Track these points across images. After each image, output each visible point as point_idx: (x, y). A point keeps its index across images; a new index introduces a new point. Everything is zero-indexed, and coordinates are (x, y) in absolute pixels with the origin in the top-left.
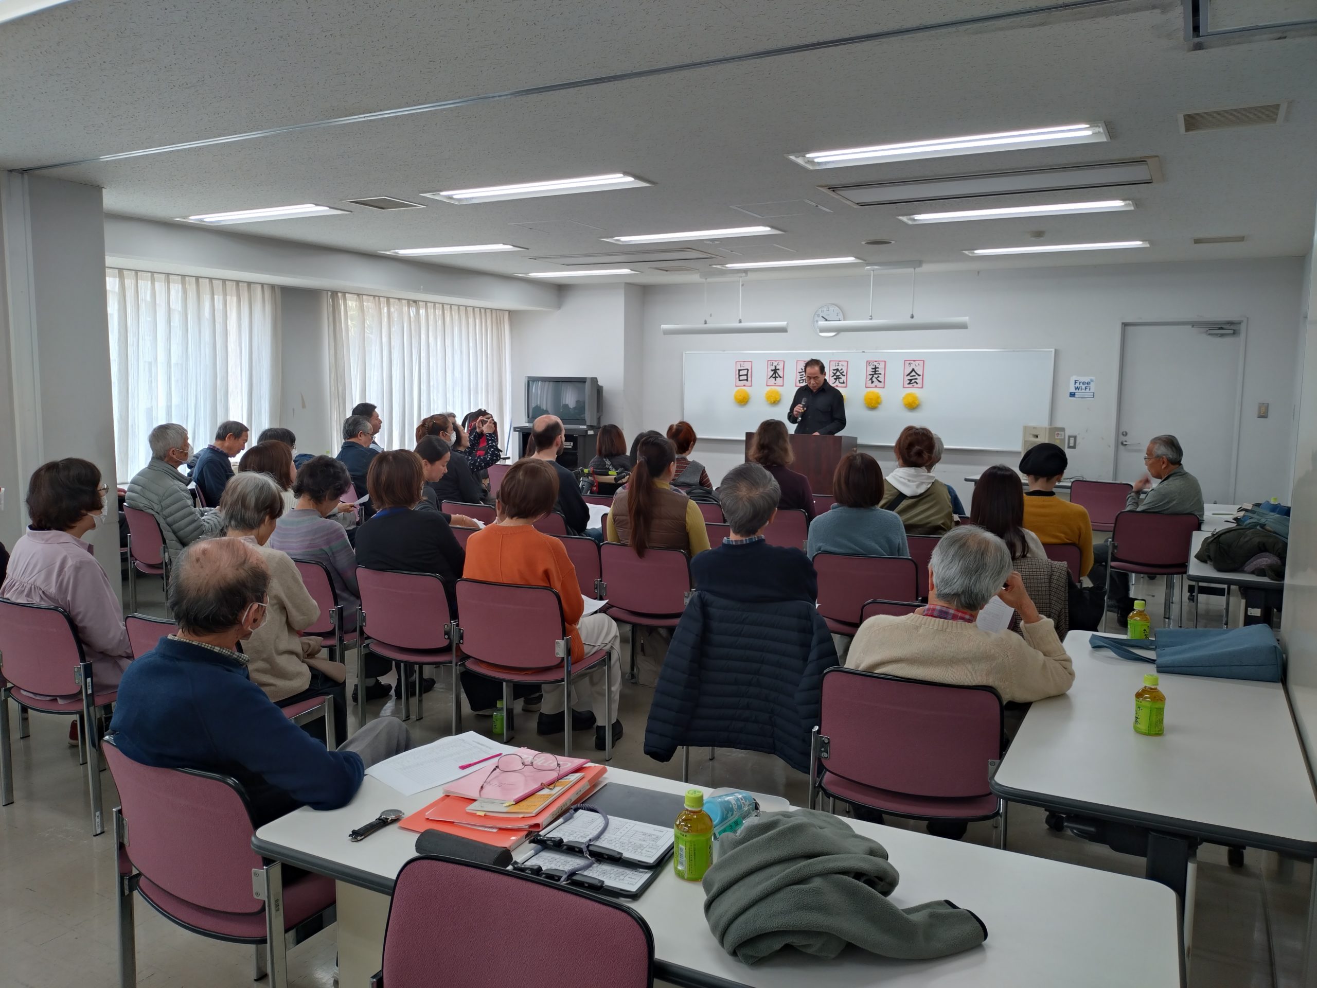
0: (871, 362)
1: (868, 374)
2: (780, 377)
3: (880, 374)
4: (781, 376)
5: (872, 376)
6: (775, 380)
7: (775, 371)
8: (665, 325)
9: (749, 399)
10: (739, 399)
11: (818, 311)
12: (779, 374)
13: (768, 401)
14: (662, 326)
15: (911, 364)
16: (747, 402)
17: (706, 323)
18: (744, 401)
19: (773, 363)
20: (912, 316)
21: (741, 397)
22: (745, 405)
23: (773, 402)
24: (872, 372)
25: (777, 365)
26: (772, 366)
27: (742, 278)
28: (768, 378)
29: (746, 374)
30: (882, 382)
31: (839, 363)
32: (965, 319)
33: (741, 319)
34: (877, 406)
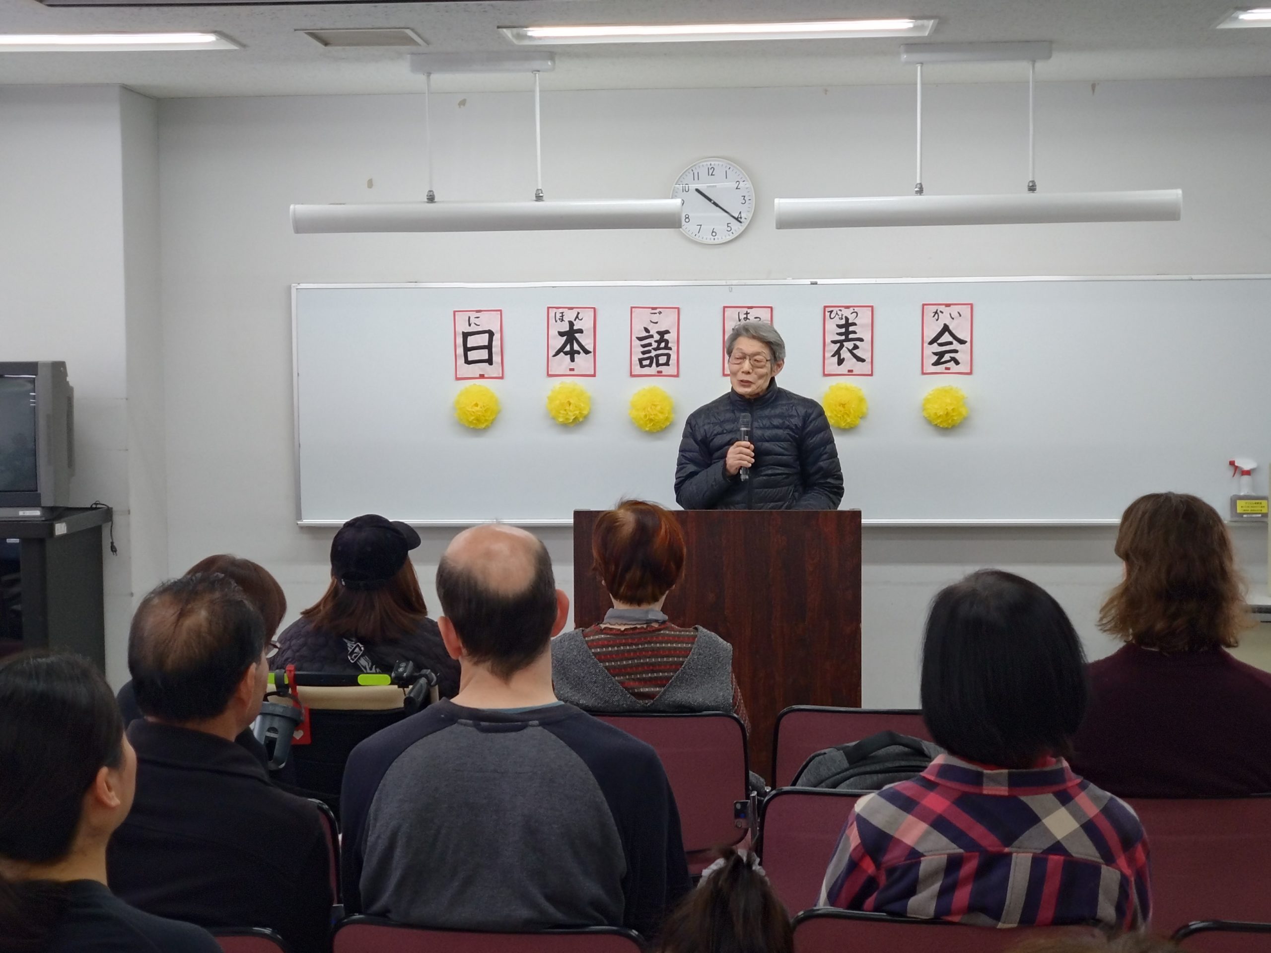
0: (835, 310)
1: (828, 340)
2: (587, 352)
3: (861, 340)
4: (590, 347)
5: (838, 345)
6: (572, 360)
7: (570, 335)
8: (299, 204)
9: (499, 412)
10: (472, 414)
11: (684, 176)
12: (583, 343)
13: (554, 418)
14: (294, 209)
15: (940, 314)
16: (493, 422)
17: (431, 199)
18: (487, 418)
19: (562, 313)
20: (1032, 186)
21: (478, 408)
22: (486, 429)
23: (571, 421)
24: (837, 334)
25: (575, 320)
26: (561, 321)
27: (541, 73)
28: (552, 355)
29: (484, 346)
30: (867, 360)
31: (749, 313)
32: (1173, 195)
33: (541, 190)
34: (858, 421)
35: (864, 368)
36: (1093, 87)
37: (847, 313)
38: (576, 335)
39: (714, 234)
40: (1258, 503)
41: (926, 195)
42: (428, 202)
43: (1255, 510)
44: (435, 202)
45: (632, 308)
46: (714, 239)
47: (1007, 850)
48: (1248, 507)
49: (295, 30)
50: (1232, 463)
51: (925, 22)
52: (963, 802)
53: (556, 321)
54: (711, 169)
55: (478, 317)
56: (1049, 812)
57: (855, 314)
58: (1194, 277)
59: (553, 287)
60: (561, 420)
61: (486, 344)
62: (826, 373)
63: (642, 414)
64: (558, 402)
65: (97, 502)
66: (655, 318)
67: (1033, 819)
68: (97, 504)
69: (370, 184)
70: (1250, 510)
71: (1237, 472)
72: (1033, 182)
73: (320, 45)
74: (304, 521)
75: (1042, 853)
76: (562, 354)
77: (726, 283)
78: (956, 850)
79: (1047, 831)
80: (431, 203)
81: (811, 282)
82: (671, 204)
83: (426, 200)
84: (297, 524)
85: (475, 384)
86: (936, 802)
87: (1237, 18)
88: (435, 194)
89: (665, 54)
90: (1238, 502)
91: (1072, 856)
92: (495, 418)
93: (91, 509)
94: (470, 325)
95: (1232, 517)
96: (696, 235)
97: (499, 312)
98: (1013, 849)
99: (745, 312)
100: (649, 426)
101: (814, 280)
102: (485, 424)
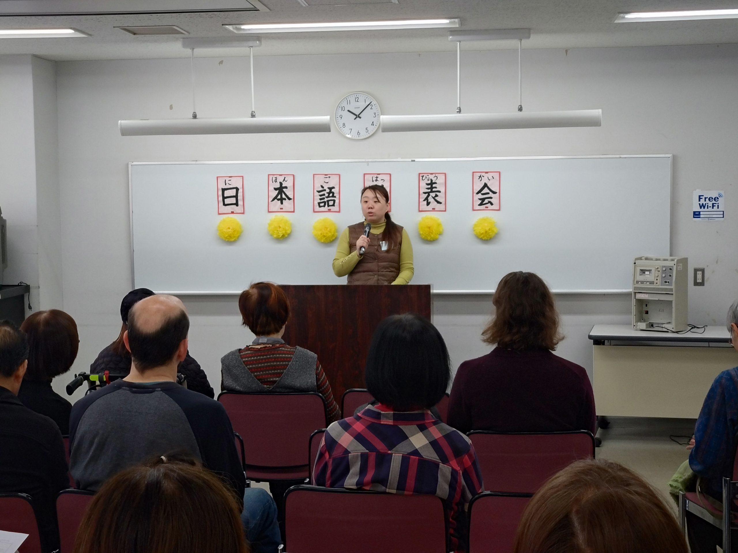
0: (425, 175)
1: (421, 192)
2: (289, 199)
3: (439, 192)
4: (291, 196)
5: (427, 194)
6: (282, 203)
7: (281, 189)
8: (125, 120)
9: (242, 232)
10: (227, 233)
11: (342, 102)
12: (288, 194)
13: (272, 235)
14: (121, 123)
15: (482, 177)
16: (238, 238)
17: (195, 117)
18: (235, 235)
19: (276, 178)
20: (520, 108)
21: (230, 230)
22: (235, 242)
23: (281, 236)
24: (427, 189)
25: (283, 181)
26: (276, 182)
27: (253, 48)
28: (271, 201)
30: (443, 203)
31: (378, 177)
32: (597, 112)
33: (254, 111)
34: (437, 236)
35: (441, 207)
36: (566, 51)
37: (431, 177)
38: (284, 190)
39: (359, 134)
41: (463, 113)
42: (193, 119)
44: (198, 118)
45: (314, 175)
46: (359, 137)
47: (389, 452)
49: (114, 27)
52: (371, 427)
53: (273, 182)
54: (357, 98)
55: (230, 180)
56: (413, 434)
57: (436, 178)
59: (271, 163)
60: (275, 236)
61: (235, 195)
62: (420, 210)
63: (320, 233)
64: (273, 226)
65: (21, 282)
66: (327, 180)
67: (406, 438)
68: (22, 283)
69: (171, 107)
72: (521, 106)
73: (131, 35)
75: (407, 454)
77: (365, 160)
78: (365, 450)
79: (411, 444)
80: (195, 119)
81: (411, 160)
82: (325, 119)
83: (192, 117)
85: (228, 217)
86: (359, 427)
88: (197, 114)
91: (424, 457)
92: (240, 235)
93: (18, 285)
94: (226, 184)
96: (349, 134)
97: (242, 177)
98: (393, 452)
99: (376, 177)
100: (323, 239)
101: (413, 159)
102: (234, 239)
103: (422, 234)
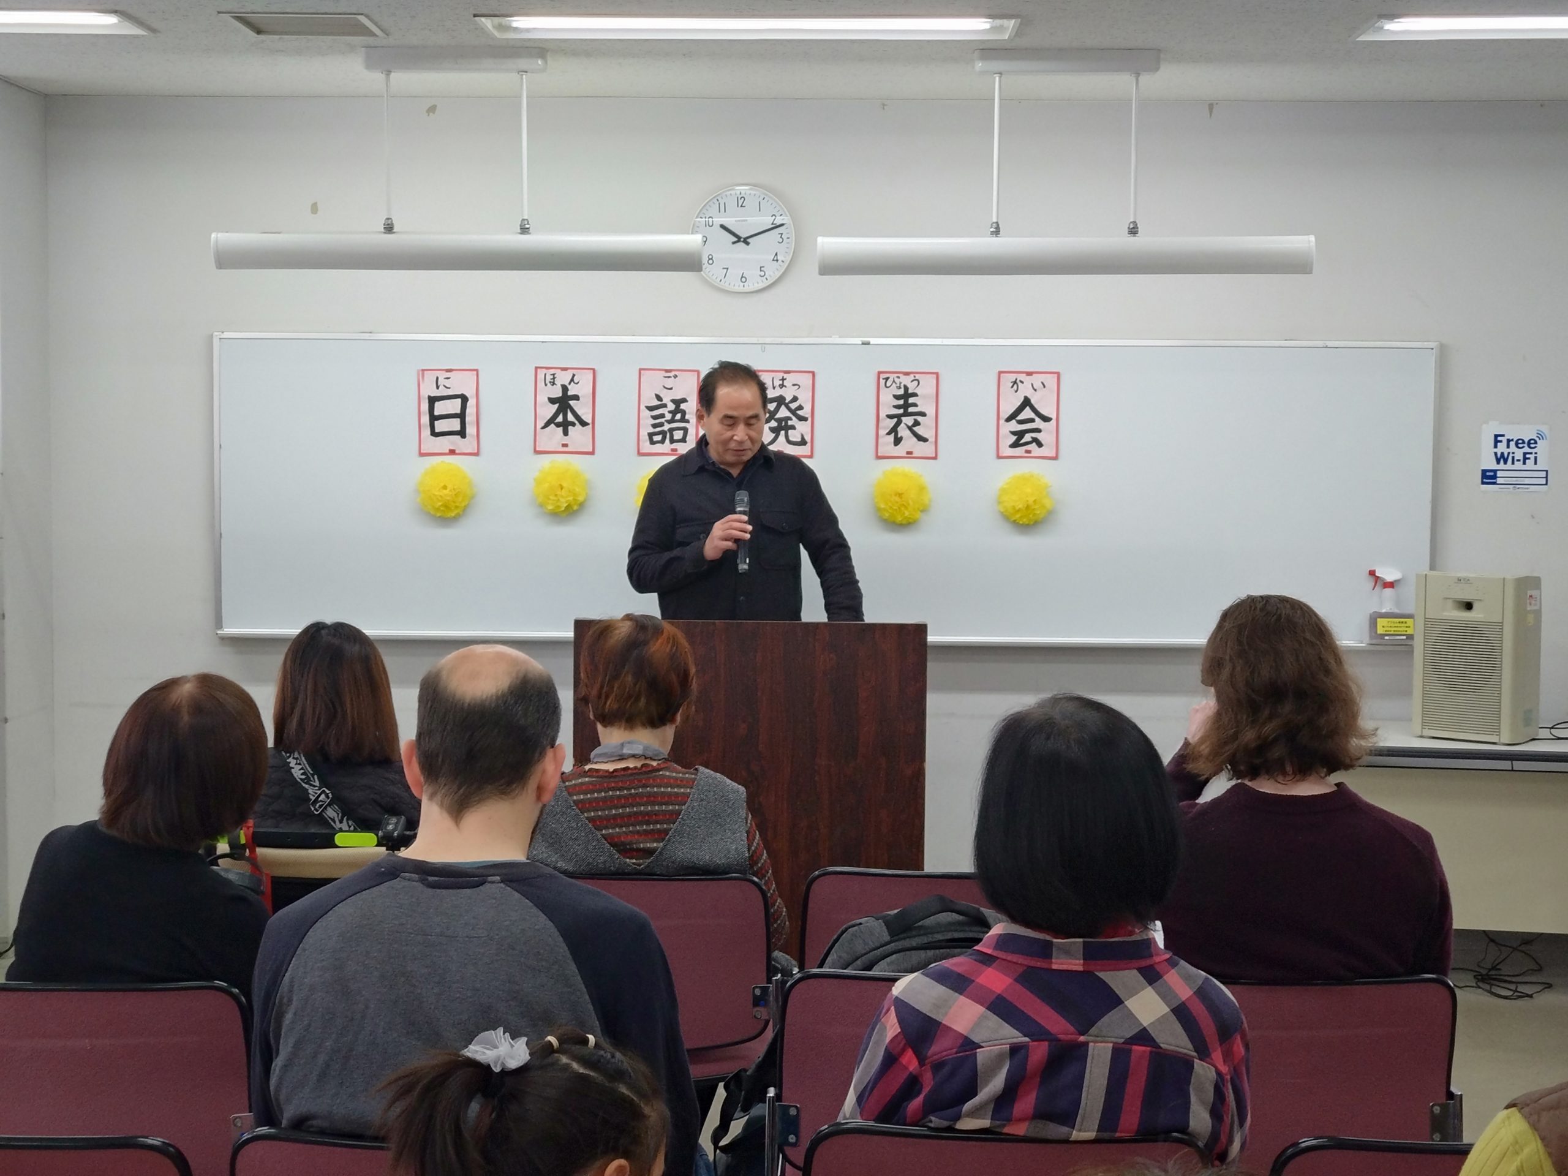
0: (892, 377)
1: (883, 414)
2: (584, 424)
3: (923, 414)
4: (587, 418)
5: (895, 420)
6: (566, 433)
7: (564, 402)
8: (222, 232)
9: (473, 497)
10: (440, 499)
11: (707, 207)
12: (579, 413)
13: (541, 506)
14: (217, 237)
15: (1020, 384)
16: (465, 509)
17: (389, 228)
18: (457, 504)
19: (554, 375)
20: (1133, 228)
21: (447, 492)
22: (456, 519)
23: (563, 509)
24: (895, 407)
25: (570, 384)
26: (553, 385)
27: (528, 74)
28: (540, 427)
29: (456, 414)
30: (930, 440)
31: (786, 379)
32: (1303, 242)
33: (527, 220)
34: (918, 515)
35: (926, 449)
36: (1211, 107)
37: (906, 380)
38: (572, 403)
39: (744, 280)
40: (1402, 622)
41: (1005, 237)
42: (385, 233)
43: (1399, 631)
44: (394, 233)
45: (640, 370)
46: (744, 286)
47: (1082, 1038)
48: (1391, 627)
49: (219, 13)
50: (1372, 573)
51: (1005, 22)
52: (1028, 978)
53: (546, 385)
54: (741, 199)
55: (448, 378)
56: (1133, 992)
57: (916, 382)
58: (1329, 344)
59: (543, 342)
60: (550, 507)
61: (458, 411)
62: (879, 454)
64: (546, 485)
66: (669, 383)
67: (1115, 1001)
69: (314, 209)
70: (1392, 631)
71: (1377, 584)
72: (1134, 222)
73: (252, 34)
74: (225, 630)
75: (1123, 1043)
76: (552, 425)
77: (758, 341)
78: (1019, 1038)
79: (1131, 1015)
80: (389, 233)
81: (862, 341)
82: (688, 241)
83: (383, 230)
84: (217, 634)
85: (443, 462)
86: (996, 980)
87: (1382, 28)
88: (393, 222)
89: (684, 55)
90: (1378, 620)
91: (1161, 1048)
92: (468, 504)
94: (438, 387)
95: (1371, 637)
96: (721, 281)
97: (475, 372)
98: (1090, 1038)
99: (781, 378)
101: (866, 339)
102: (456, 512)
103: (884, 509)
